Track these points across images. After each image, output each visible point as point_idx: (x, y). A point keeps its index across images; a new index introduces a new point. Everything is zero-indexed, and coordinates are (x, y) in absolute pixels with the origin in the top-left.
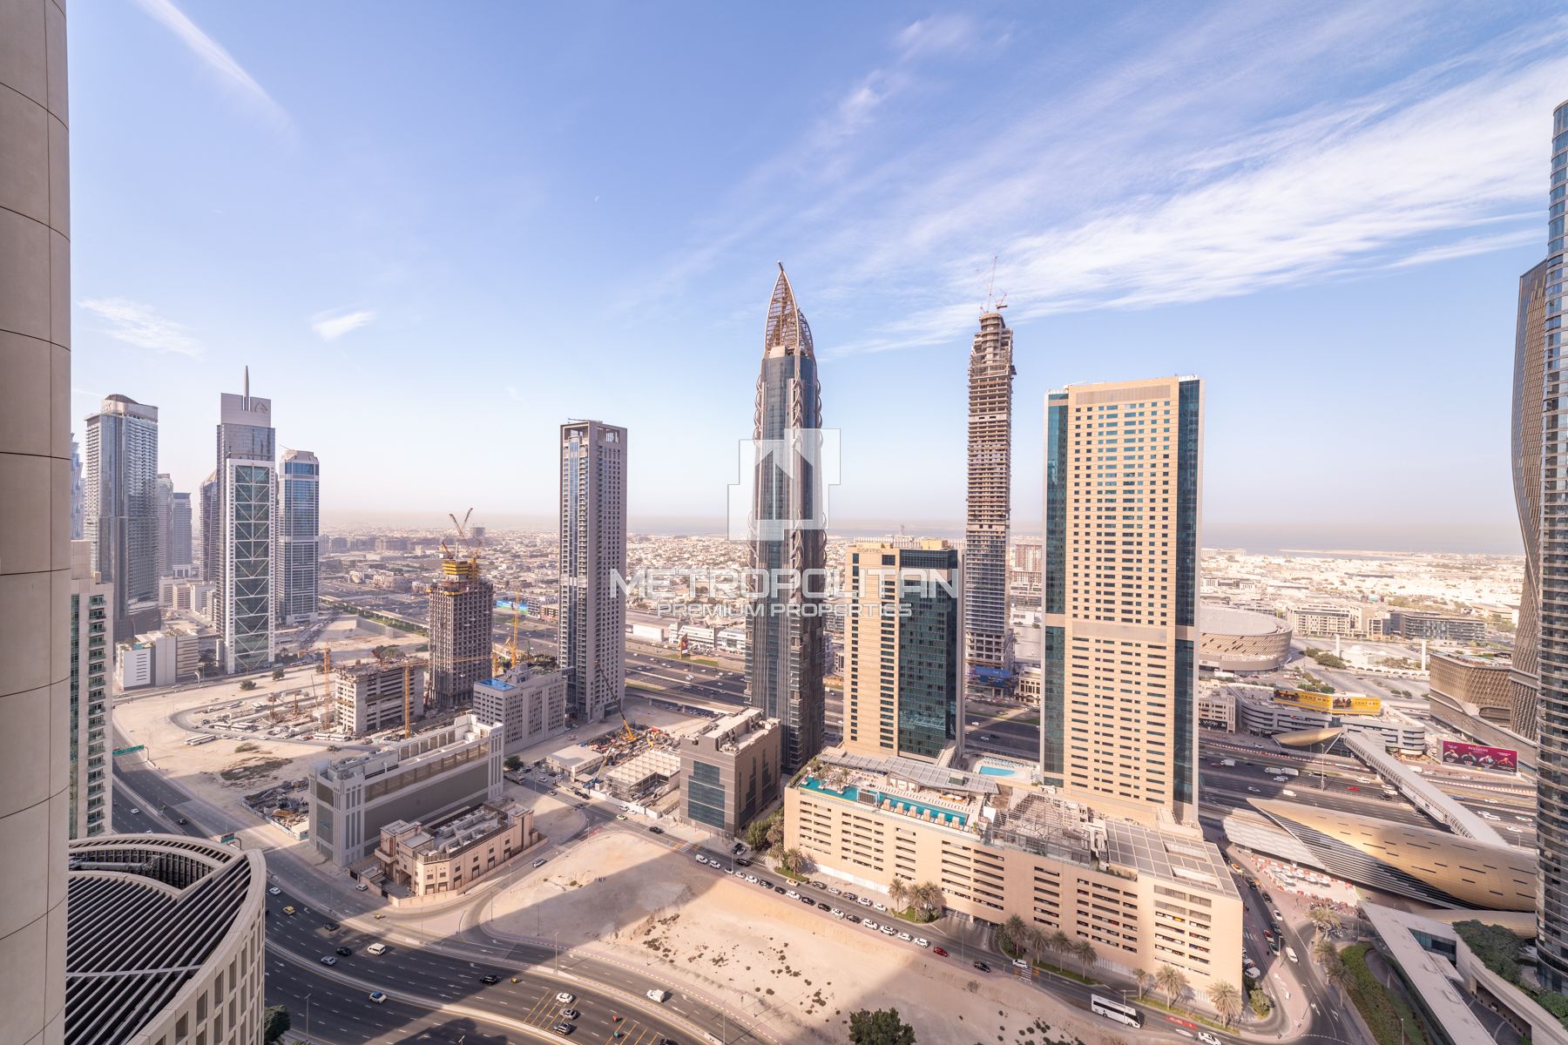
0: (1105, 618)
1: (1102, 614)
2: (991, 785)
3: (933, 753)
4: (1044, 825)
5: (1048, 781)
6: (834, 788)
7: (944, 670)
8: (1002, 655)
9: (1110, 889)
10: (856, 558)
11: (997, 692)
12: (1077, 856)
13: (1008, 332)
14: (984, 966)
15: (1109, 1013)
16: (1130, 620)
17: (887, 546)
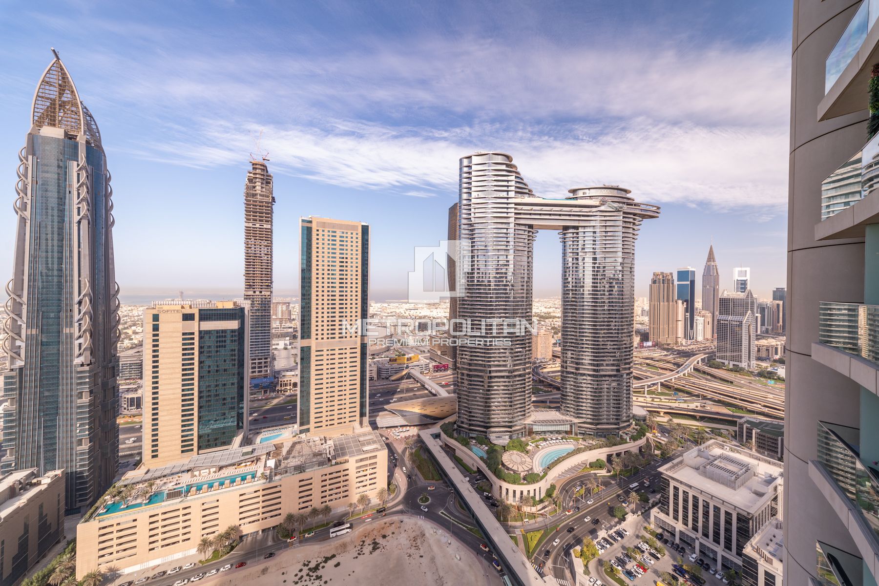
0: (331, 338)
1: (330, 336)
2: (270, 447)
3: (227, 442)
4: (302, 456)
5: (301, 432)
6: (139, 501)
7: (236, 386)
8: (269, 369)
9: (337, 472)
10: (156, 318)
11: (265, 392)
12: (321, 464)
13: (270, 176)
14: (271, 554)
15: (338, 533)
16: (342, 337)
17: (187, 307)
